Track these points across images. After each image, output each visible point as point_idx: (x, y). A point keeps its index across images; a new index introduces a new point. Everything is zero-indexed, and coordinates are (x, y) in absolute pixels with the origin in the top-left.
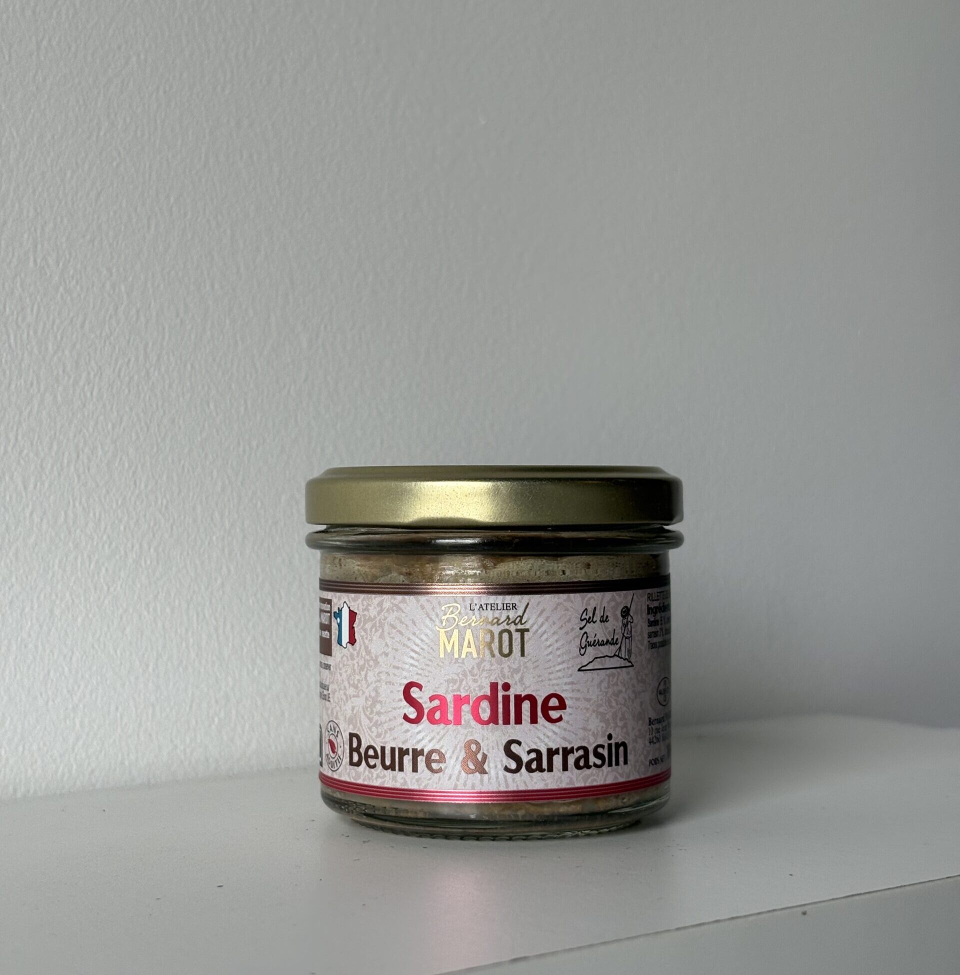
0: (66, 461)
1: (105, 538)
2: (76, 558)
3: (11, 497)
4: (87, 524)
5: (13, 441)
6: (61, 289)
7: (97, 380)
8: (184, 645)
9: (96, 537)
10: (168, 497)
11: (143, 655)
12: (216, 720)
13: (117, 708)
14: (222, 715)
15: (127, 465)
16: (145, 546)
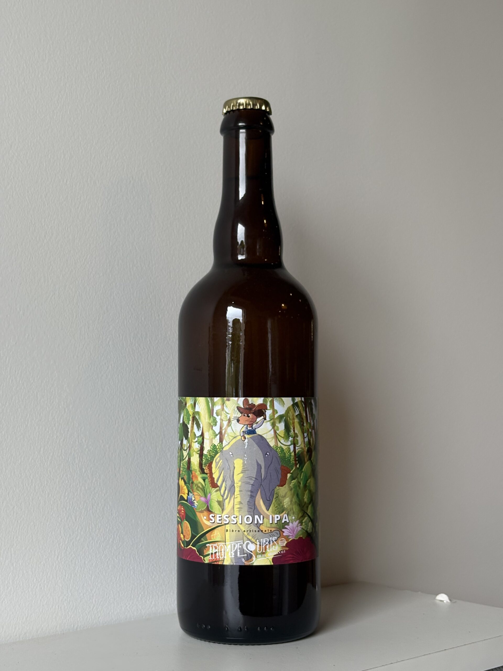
0: (89, 509)
1: (102, 534)
2: (92, 543)
3: (71, 524)
4: (96, 530)
5: (71, 505)
6: (87, 450)
7: (99, 479)
8: (129, 569)
9: (99, 535)
10: (123, 518)
11: (115, 574)
12: (140, 595)
13: (107, 594)
14: (142, 593)
15: (109, 508)
16: (115, 536)
